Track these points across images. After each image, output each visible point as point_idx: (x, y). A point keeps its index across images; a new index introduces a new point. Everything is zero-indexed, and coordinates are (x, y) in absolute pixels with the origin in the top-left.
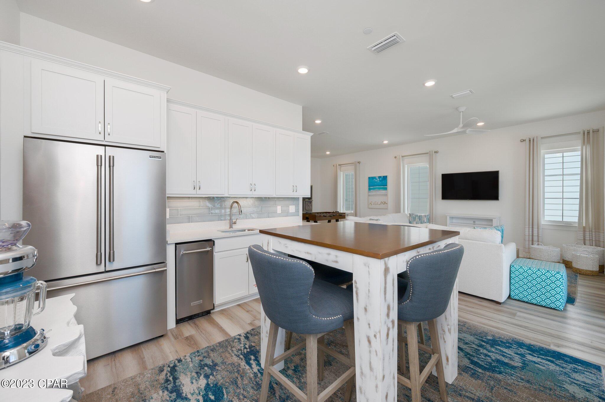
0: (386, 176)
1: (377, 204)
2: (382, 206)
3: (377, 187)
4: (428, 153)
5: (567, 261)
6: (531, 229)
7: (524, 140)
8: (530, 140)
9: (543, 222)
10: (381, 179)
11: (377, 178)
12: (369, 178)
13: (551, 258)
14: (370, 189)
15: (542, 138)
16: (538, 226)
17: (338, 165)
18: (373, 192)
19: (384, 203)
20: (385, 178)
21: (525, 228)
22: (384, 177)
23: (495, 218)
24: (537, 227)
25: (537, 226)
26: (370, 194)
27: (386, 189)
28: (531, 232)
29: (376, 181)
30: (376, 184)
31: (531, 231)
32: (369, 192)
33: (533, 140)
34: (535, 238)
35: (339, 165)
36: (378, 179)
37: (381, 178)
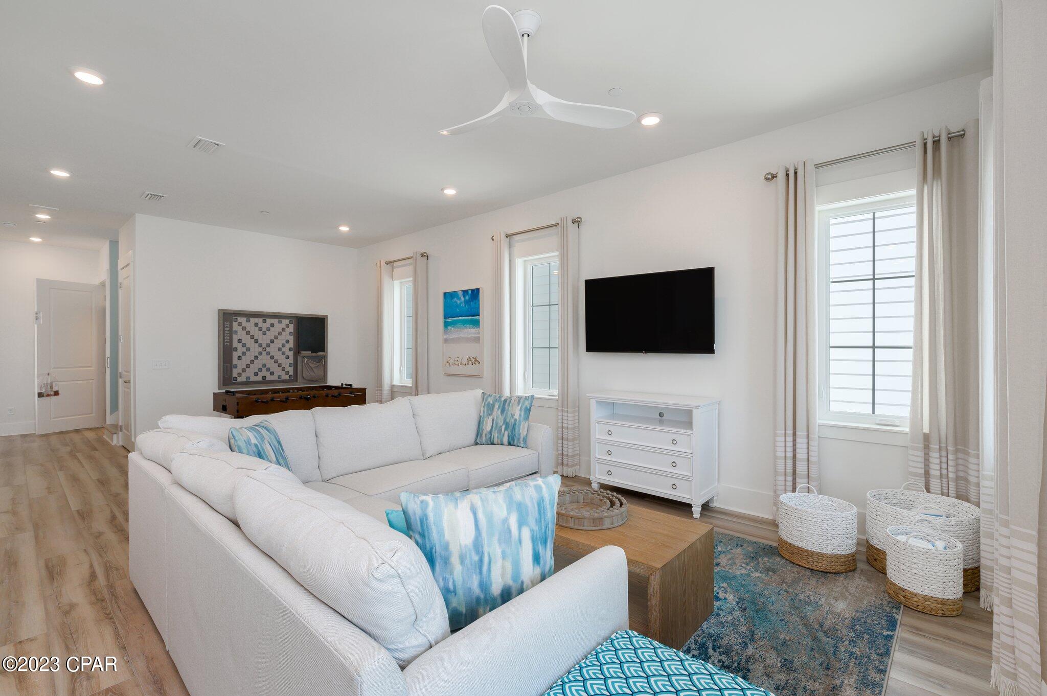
0: (478, 290)
1: (461, 364)
2: (470, 369)
3: (460, 318)
4: (556, 225)
5: (877, 549)
6: (790, 439)
7: (774, 176)
8: (787, 175)
9: (821, 418)
10: (467, 298)
11: (460, 294)
12: (445, 294)
13: (829, 542)
14: (446, 325)
15: (818, 166)
16: (808, 431)
17: (383, 263)
18: (455, 333)
19: (473, 360)
20: (475, 294)
21: (775, 435)
22: (473, 290)
23: (697, 407)
24: (806, 433)
25: (805, 430)
26: (447, 337)
27: (476, 324)
28: (790, 449)
29: (459, 302)
30: (458, 310)
31: (790, 444)
32: (445, 332)
33: (796, 173)
34: (801, 468)
35: (387, 263)
36: (463, 298)
37: (467, 294)
